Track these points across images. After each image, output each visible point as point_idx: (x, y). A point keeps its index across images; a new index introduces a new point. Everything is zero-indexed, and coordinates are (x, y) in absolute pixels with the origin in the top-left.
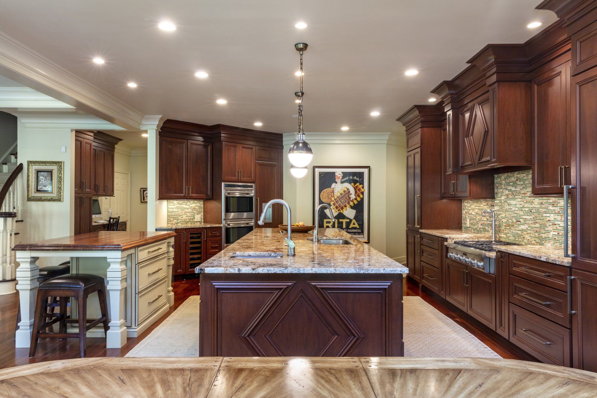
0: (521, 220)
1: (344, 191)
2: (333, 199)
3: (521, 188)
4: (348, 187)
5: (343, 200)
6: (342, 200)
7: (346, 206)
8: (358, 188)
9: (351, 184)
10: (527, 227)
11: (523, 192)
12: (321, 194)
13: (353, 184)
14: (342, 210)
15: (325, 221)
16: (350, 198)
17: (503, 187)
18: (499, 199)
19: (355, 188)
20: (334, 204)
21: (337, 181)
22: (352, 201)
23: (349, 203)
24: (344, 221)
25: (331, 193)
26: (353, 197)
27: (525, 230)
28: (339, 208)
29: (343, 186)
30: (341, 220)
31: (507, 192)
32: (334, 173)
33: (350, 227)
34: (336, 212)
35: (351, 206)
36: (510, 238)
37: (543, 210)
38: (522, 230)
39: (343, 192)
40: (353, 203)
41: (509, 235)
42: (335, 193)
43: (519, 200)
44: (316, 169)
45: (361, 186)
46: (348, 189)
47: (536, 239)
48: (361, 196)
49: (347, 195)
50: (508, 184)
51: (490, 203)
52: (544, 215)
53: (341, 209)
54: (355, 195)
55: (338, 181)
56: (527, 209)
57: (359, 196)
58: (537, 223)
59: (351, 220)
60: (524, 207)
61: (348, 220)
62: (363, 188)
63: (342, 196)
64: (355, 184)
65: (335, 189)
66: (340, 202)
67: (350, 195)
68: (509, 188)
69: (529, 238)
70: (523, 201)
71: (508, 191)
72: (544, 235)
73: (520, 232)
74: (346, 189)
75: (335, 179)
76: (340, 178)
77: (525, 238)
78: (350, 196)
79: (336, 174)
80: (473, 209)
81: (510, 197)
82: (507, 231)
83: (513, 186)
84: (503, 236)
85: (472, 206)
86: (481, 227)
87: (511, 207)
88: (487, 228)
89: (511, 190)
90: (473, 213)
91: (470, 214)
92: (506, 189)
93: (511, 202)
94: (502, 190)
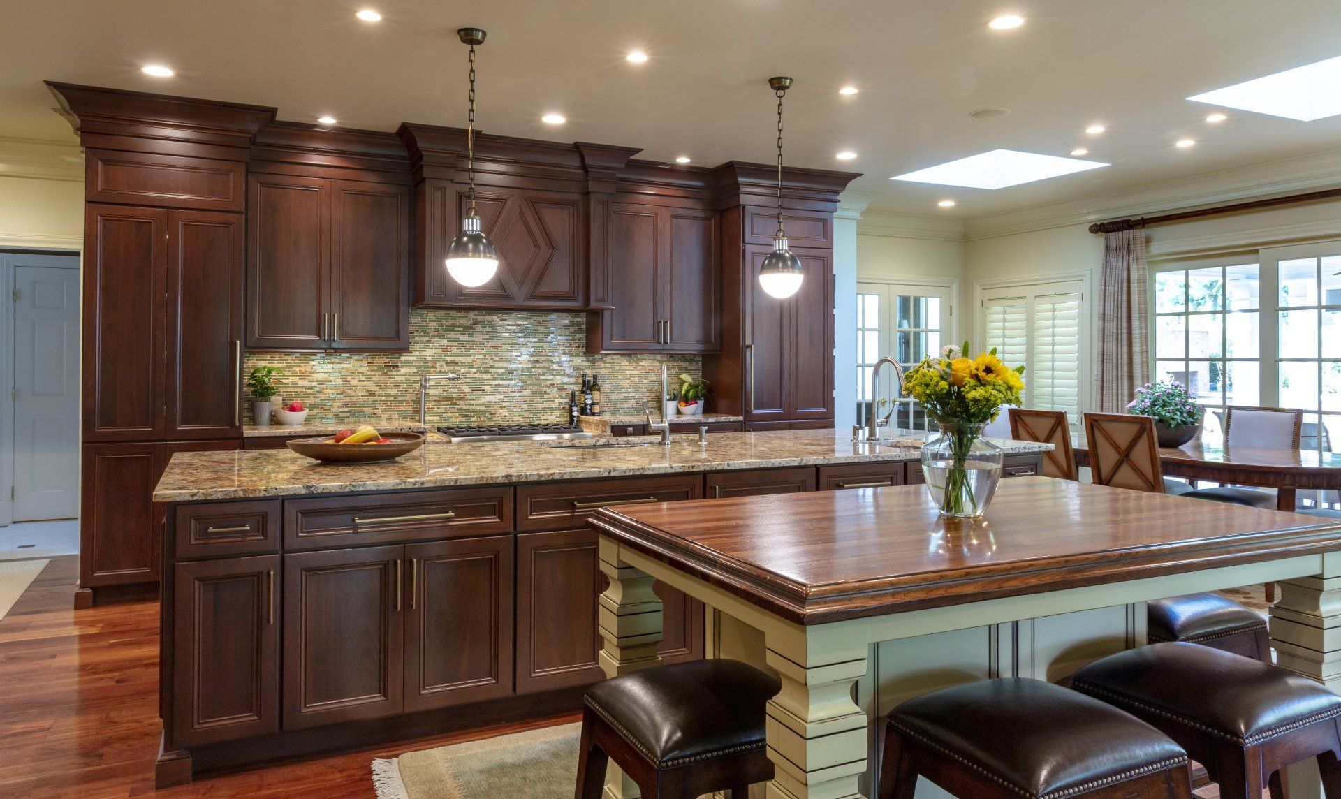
0: (486, 388)
3: (488, 337)
10: (502, 397)
11: (491, 343)
17: (431, 333)
18: (417, 353)
27: (496, 403)
31: (445, 342)
36: (454, 420)
37: (540, 370)
38: (489, 404)
41: (449, 415)
43: (481, 356)
47: (522, 413)
50: (451, 329)
51: (381, 360)
52: (542, 377)
56: (503, 370)
58: (526, 390)
60: (492, 367)
68: (452, 335)
69: (507, 414)
70: (492, 359)
71: (448, 341)
72: (540, 406)
73: (483, 408)
77: (497, 415)
80: (303, 374)
81: (454, 350)
82: (442, 409)
83: (462, 333)
84: (431, 418)
85: (297, 369)
86: (341, 410)
87: (457, 368)
88: (368, 410)
89: (457, 340)
90: (301, 383)
91: (286, 385)
92: (442, 338)
93: (458, 359)
94: (427, 338)
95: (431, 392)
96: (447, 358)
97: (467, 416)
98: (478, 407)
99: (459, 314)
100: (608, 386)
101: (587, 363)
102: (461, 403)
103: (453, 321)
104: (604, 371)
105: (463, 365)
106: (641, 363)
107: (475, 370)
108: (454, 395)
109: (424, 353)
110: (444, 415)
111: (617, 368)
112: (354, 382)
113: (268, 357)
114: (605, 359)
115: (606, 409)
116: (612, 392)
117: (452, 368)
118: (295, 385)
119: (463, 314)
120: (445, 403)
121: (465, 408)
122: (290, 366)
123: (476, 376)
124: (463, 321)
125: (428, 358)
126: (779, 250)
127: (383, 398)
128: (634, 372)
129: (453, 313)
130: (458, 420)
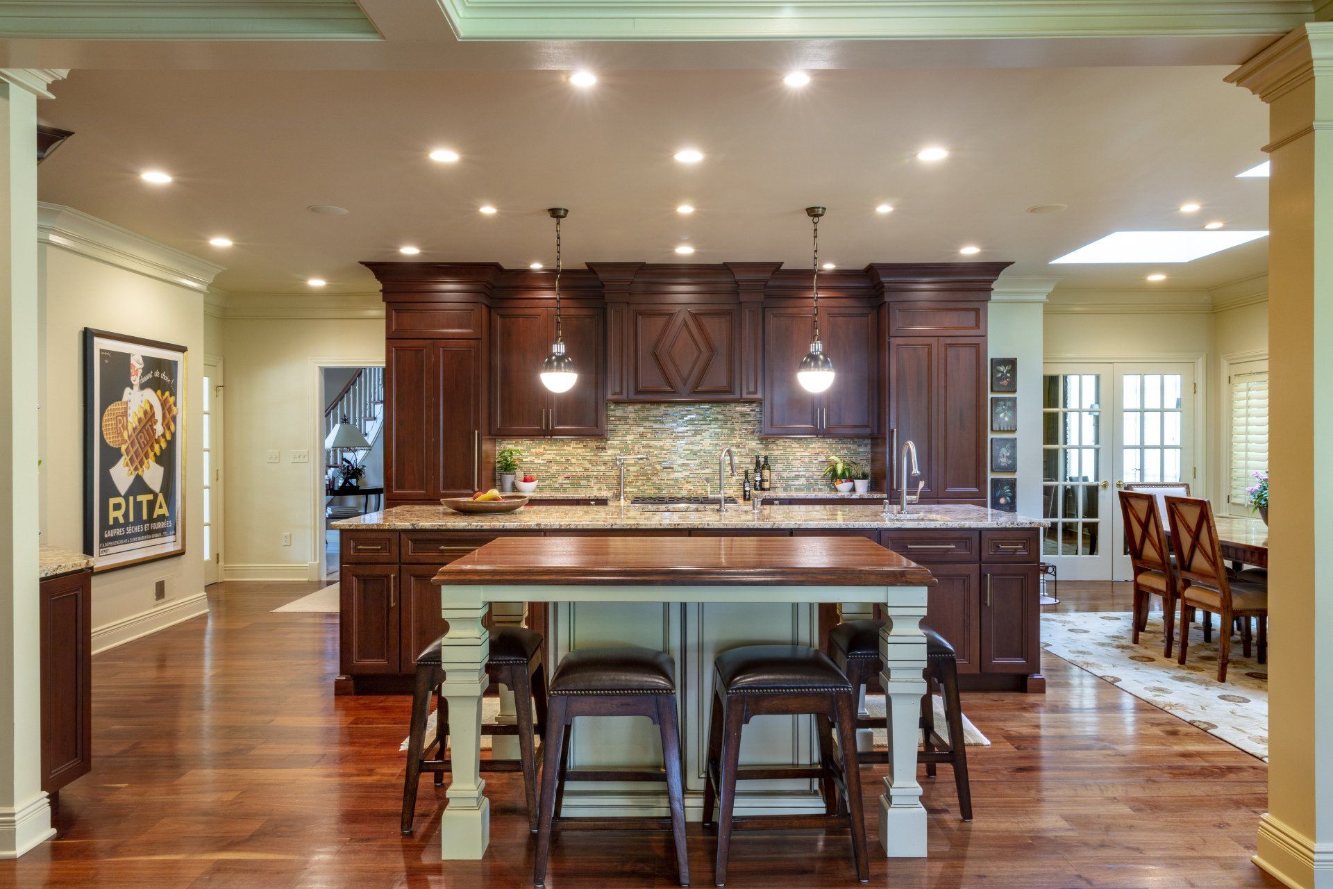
0: (675, 466)
1: (145, 413)
2: (125, 435)
3: (675, 424)
4: (152, 402)
5: (143, 440)
6: (141, 437)
7: (147, 456)
8: (168, 406)
9: (156, 392)
10: (687, 473)
11: (679, 429)
12: (104, 418)
13: (159, 392)
14: (141, 467)
15: (112, 501)
16: (154, 431)
18: (620, 438)
19: (164, 404)
20: (127, 451)
21: (133, 382)
22: (158, 441)
23: (152, 447)
24: (144, 498)
25: (123, 416)
26: (159, 428)
27: (683, 479)
28: (136, 463)
29: (144, 399)
30: (139, 498)
31: (641, 429)
32: (127, 356)
33: (155, 516)
34: (131, 474)
35: (155, 454)
36: (649, 491)
38: (677, 479)
39: (143, 416)
40: (160, 446)
41: (645, 487)
42: (129, 418)
43: (671, 440)
44: (97, 340)
45: (172, 400)
46: (151, 407)
48: (172, 428)
49: (150, 423)
50: (646, 419)
51: (593, 444)
53: (139, 466)
54: (162, 425)
55: (136, 380)
56: (689, 452)
57: (169, 429)
59: (156, 496)
61: (150, 497)
62: (175, 404)
63: (142, 425)
64: (163, 394)
65: (129, 404)
66: (137, 445)
67: (155, 424)
68: (647, 424)
69: (692, 488)
71: (644, 429)
73: (672, 482)
74: (148, 409)
75: (129, 374)
76: (139, 375)
77: (683, 489)
78: (155, 427)
79: (133, 361)
80: (537, 455)
81: (649, 436)
82: (640, 483)
83: (655, 422)
84: (631, 490)
85: (533, 450)
86: (564, 482)
87: (651, 450)
88: (583, 482)
89: (651, 427)
90: (536, 461)
91: (526, 463)
92: (639, 426)
93: (652, 443)
94: (628, 426)
95: (631, 469)
96: (643, 442)
97: (659, 489)
98: (668, 482)
99: (652, 407)
100: (780, 465)
101: (760, 446)
102: (655, 478)
103: (647, 413)
104: (776, 453)
105: (656, 447)
106: (811, 446)
107: (665, 452)
108: (649, 472)
109: (625, 438)
110: (641, 488)
111: (788, 450)
112: (574, 461)
113: (514, 442)
114: (777, 442)
115: (779, 485)
116: (784, 470)
117: (647, 450)
118: (532, 462)
119: (655, 406)
120: (642, 478)
121: (657, 482)
122: (529, 449)
123: (666, 456)
124: (655, 412)
125: (629, 442)
126: (816, 352)
127: (595, 473)
128: (804, 454)
129: (648, 406)
130: (652, 492)
